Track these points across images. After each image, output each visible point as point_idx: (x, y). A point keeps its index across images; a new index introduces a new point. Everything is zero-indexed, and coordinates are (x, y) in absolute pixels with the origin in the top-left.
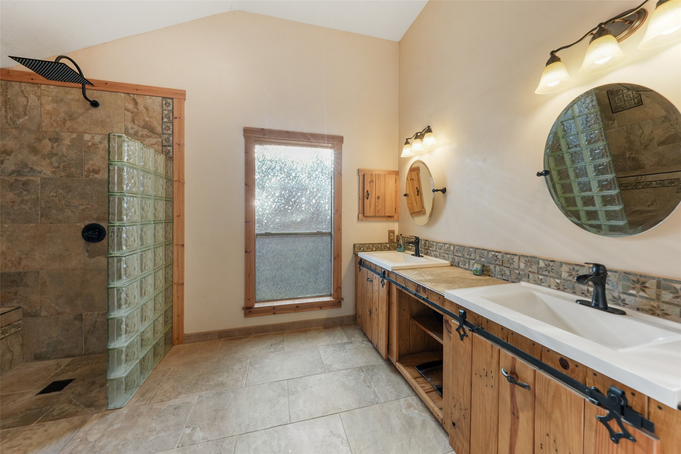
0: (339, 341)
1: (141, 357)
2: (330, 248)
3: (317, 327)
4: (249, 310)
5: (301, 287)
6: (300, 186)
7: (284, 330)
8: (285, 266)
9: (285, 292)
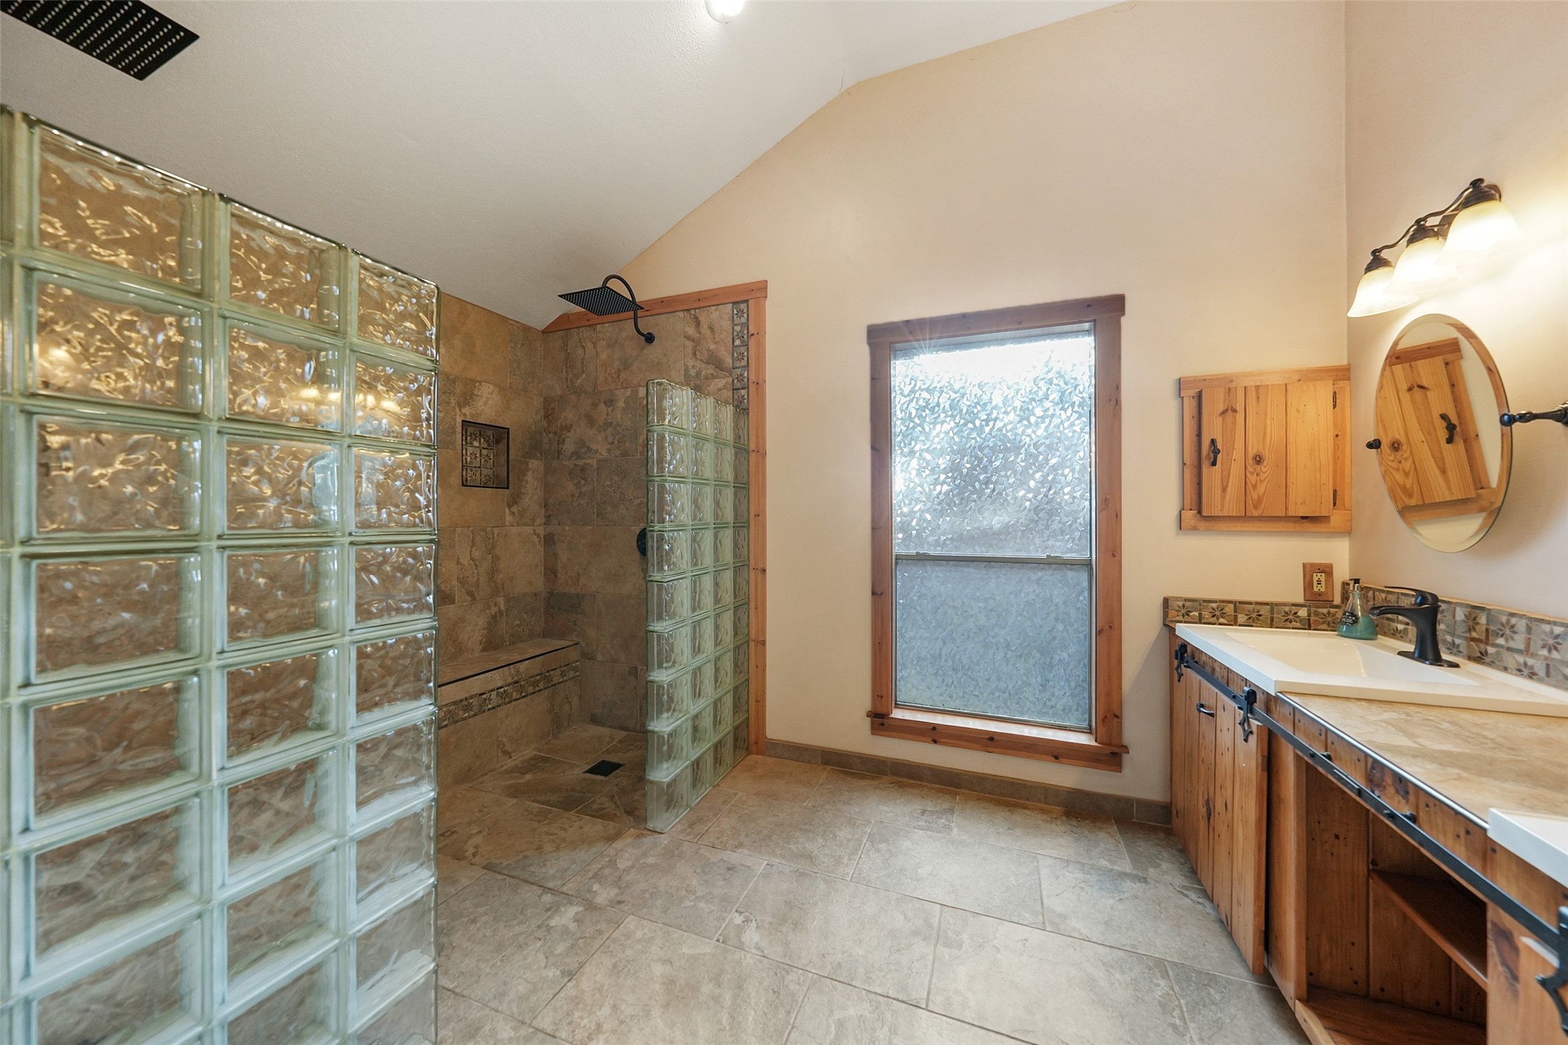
0: (1104, 863)
1: (693, 759)
2: (1086, 602)
3: (1046, 804)
4: (881, 720)
5: (1004, 692)
6: (999, 443)
7: (958, 786)
8: (963, 635)
9: (964, 697)
